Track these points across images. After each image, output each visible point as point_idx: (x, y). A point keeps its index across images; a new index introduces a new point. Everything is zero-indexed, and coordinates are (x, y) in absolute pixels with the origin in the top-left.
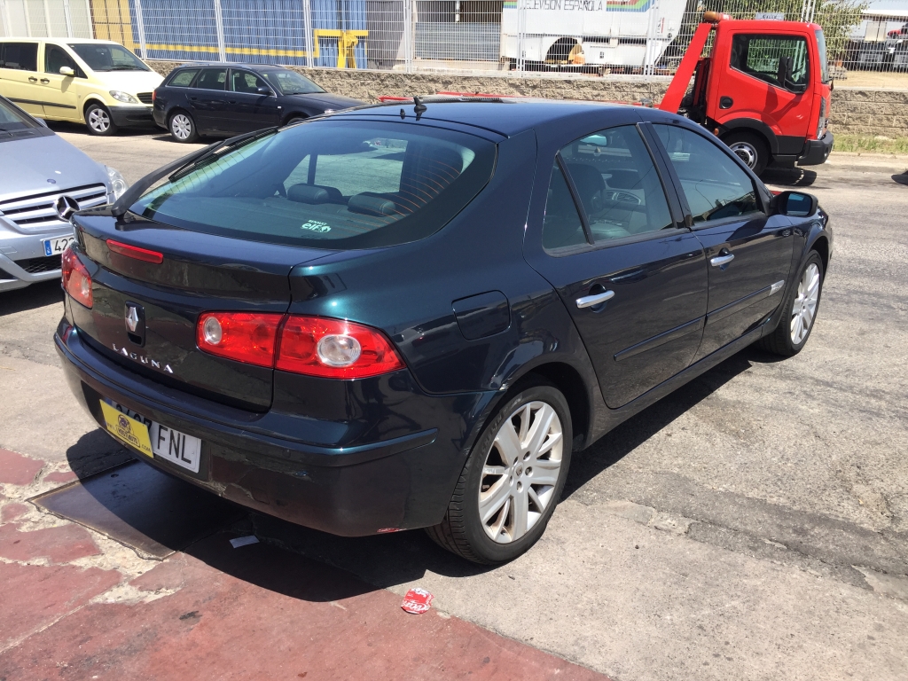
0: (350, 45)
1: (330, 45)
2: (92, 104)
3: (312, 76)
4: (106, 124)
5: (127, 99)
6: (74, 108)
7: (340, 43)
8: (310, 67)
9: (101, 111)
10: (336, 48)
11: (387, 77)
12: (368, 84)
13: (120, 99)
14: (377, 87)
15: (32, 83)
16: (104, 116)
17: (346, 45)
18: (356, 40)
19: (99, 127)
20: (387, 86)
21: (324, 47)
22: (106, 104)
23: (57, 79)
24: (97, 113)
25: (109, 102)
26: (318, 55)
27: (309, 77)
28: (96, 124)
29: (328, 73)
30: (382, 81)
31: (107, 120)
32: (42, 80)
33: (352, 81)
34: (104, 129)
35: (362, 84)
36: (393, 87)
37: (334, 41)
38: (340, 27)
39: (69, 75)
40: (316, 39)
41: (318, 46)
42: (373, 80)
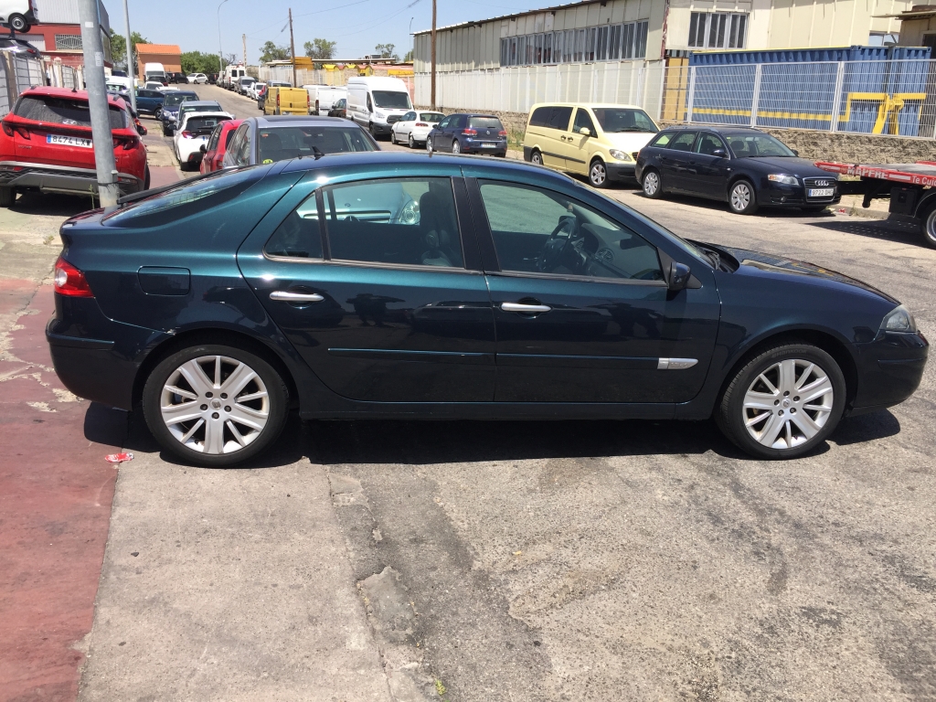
0: (892, 108)
1: (867, 109)
2: (597, 160)
3: (832, 141)
4: (602, 178)
5: (623, 158)
6: (584, 163)
7: (881, 107)
8: (833, 130)
9: (601, 167)
10: (874, 112)
11: (910, 144)
12: (889, 151)
13: (618, 157)
14: (897, 154)
15: (562, 141)
16: (603, 171)
17: (887, 109)
18: (902, 104)
19: (597, 180)
20: (909, 154)
21: (859, 111)
22: (605, 161)
23: (578, 138)
24: (597, 168)
25: (607, 159)
26: (847, 119)
27: (829, 141)
28: (596, 178)
29: (848, 138)
30: (904, 147)
31: (604, 175)
32: (569, 139)
33: (872, 147)
34: (601, 182)
35: (882, 151)
36: (915, 155)
37: (875, 105)
38: (884, 89)
39: (587, 135)
40: (849, 103)
41: (849, 110)
42: (895, 146)
